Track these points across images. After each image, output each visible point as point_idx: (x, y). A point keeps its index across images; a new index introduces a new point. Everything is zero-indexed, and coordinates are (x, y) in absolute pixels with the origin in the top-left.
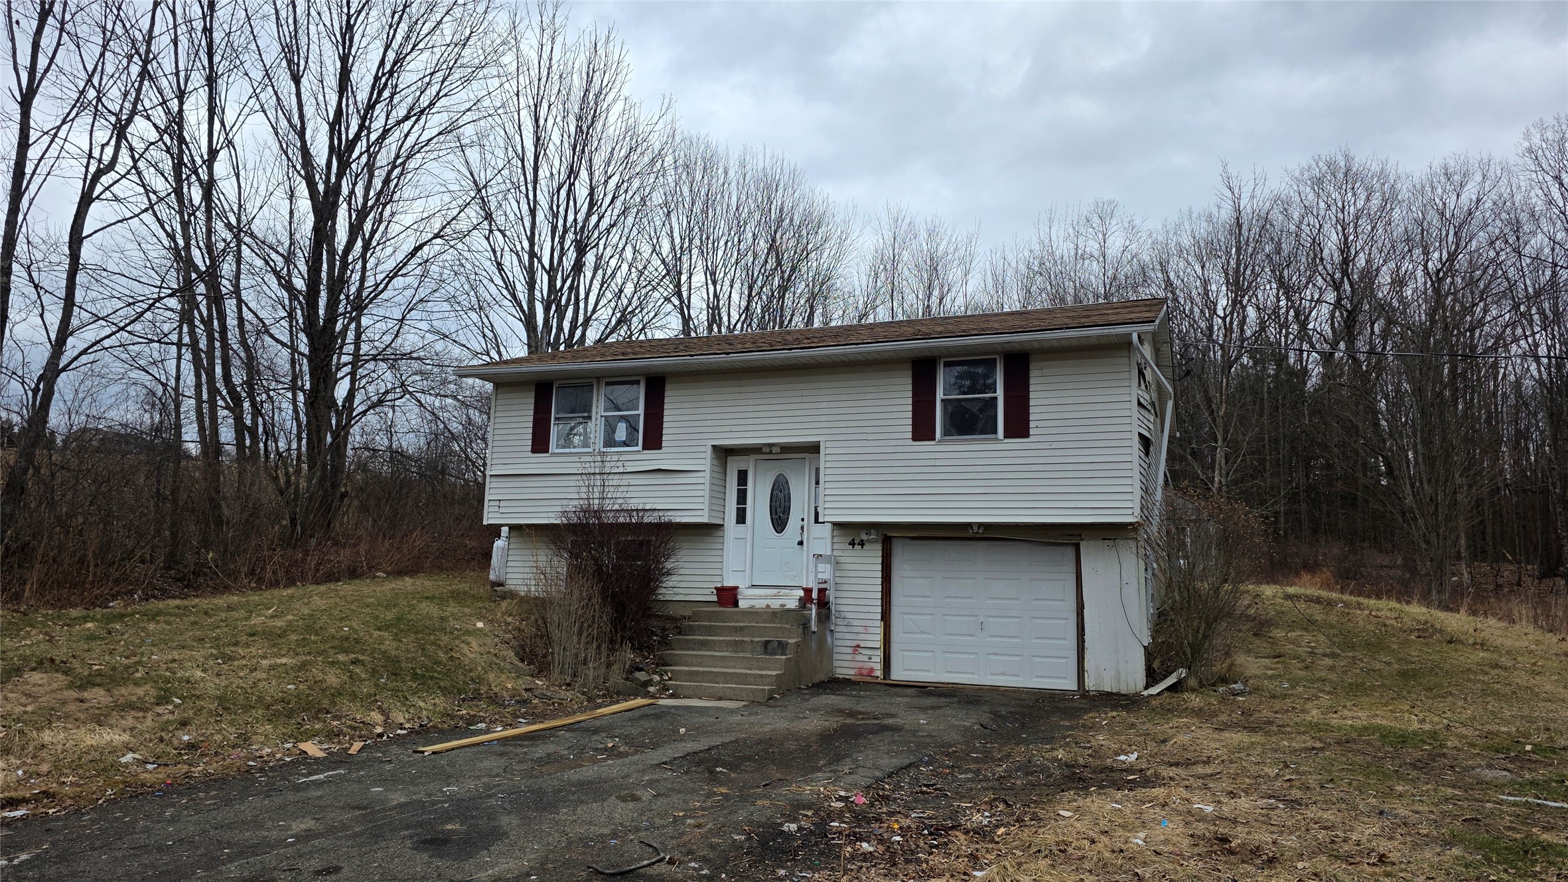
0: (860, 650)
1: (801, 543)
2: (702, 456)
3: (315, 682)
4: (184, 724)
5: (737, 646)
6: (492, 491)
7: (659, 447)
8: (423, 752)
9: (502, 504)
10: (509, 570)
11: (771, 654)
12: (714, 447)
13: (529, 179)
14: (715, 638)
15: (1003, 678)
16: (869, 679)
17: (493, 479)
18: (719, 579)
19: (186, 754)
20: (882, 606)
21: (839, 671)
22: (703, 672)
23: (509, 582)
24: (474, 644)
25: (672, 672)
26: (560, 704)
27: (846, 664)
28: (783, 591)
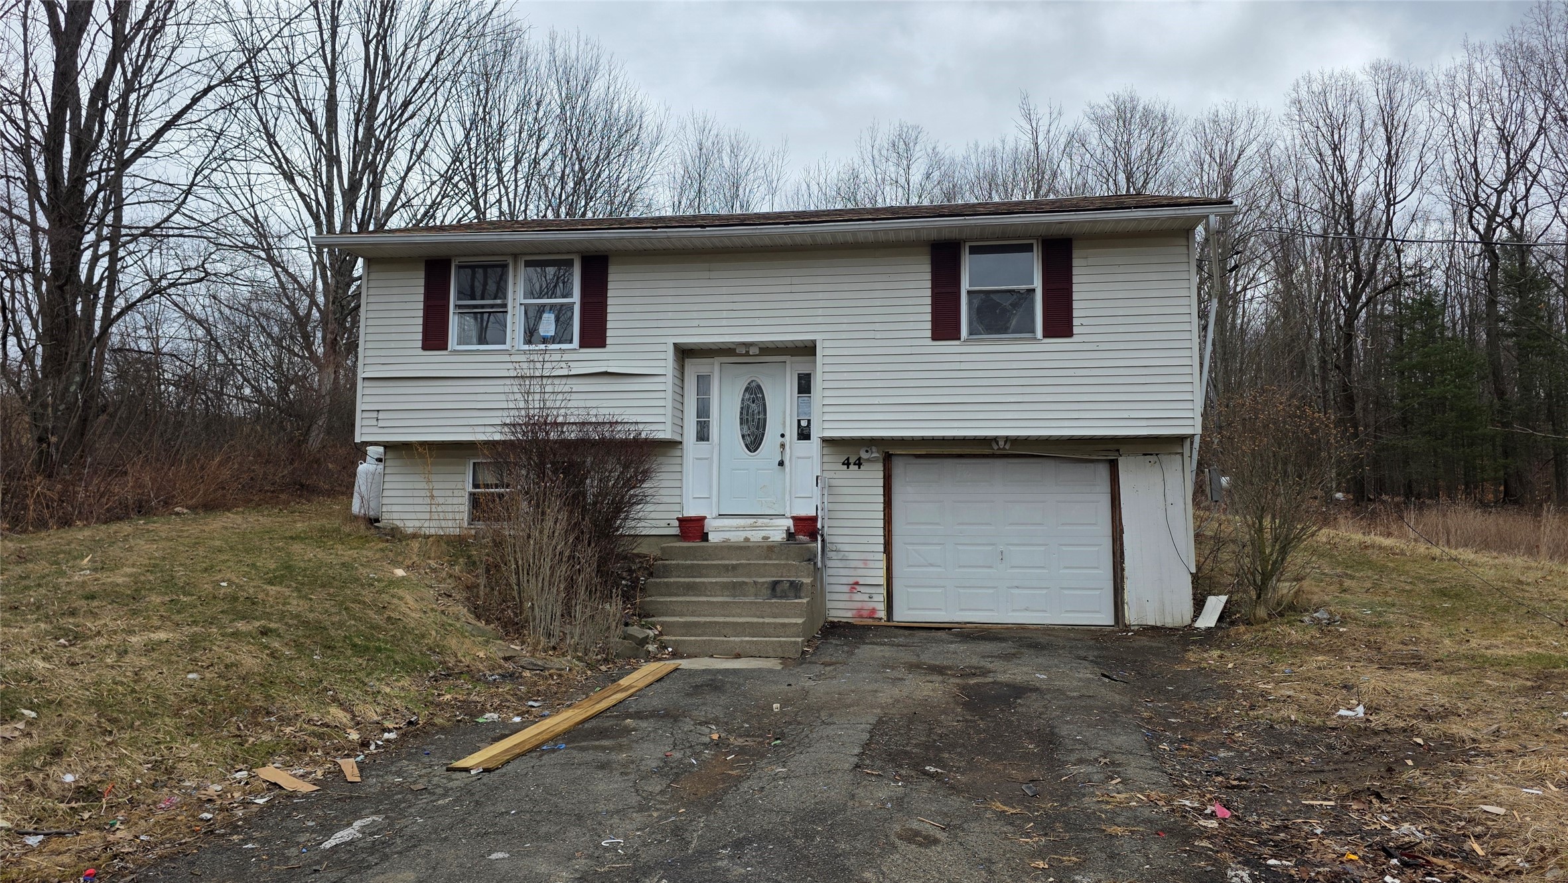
0: (859, 589)
1: (781, 464)
2: (662, 356)
3: (227, 666)
4: (57, 753)
5: (735, 588)
6: (366, 399)
7: (602, 344)
8: (467, 770)
9: (381, 415)
10: (385, 501)
11: (781, 597)
12: (675, 344)
13: (324, 25)
14: (698, 580)
15: (1027, 614)
16: (870, 622)
17: (367, 384)
18: (677, 508)
19: (84, 808)
20: (884, 536)
21: (833, 613)
22: (705, 623)
23: (385, 516)
24: (409, 599)
25: (662, 624)
26: (560, 676)
27: (841, 605)
28: (760, 521)
